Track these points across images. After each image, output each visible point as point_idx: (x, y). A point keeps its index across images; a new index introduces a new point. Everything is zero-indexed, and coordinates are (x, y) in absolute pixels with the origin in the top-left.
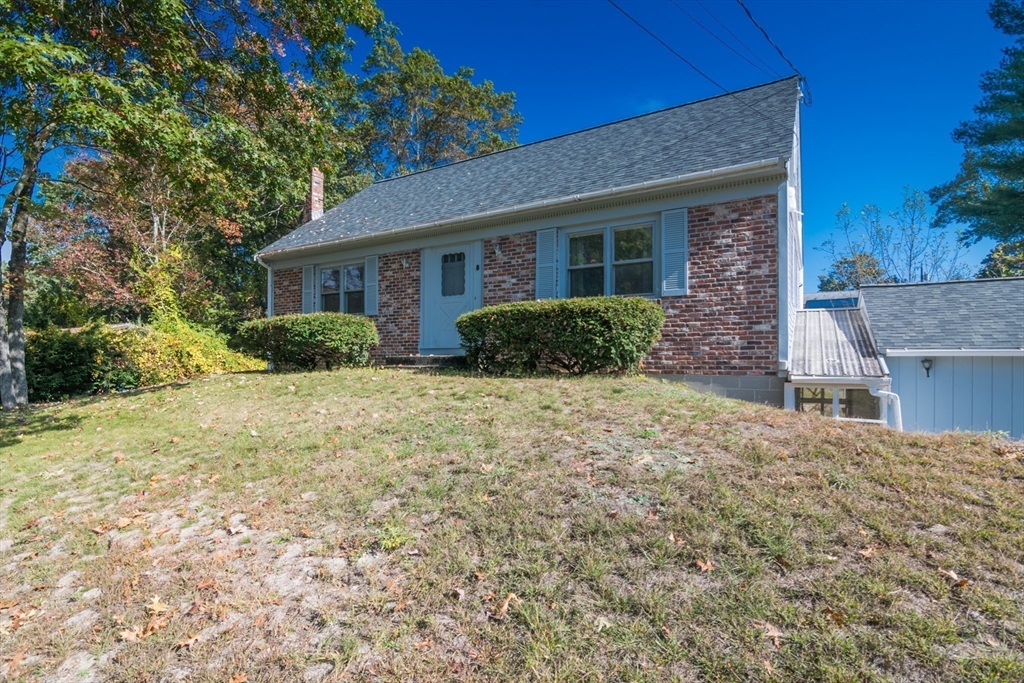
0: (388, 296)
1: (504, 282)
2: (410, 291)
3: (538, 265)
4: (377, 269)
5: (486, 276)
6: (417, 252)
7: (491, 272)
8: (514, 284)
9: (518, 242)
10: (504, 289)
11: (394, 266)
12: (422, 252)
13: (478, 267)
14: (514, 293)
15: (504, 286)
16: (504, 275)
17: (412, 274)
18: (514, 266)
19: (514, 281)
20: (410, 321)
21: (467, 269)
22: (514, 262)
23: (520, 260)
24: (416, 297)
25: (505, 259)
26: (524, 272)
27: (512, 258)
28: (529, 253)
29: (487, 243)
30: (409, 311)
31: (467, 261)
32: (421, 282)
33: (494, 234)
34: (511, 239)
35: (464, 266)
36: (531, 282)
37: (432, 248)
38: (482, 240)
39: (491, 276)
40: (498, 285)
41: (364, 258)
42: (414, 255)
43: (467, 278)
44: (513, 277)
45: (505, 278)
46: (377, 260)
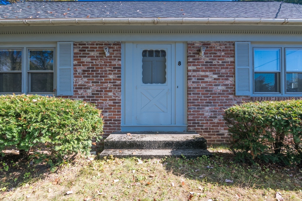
0: (85, 80)
1: (207, 76)
2: (111, 77)
3: (237, 67)
4: (72, 55)
5: (190, 71)
6: (118, 44)
7: (195, 68)
8: (215, 79)
9: (218, 48)
10: (207, 82)
11: (92, 54)
12: (122, 46)
13: (180, 63)
14: (215, 85)
15: (206, 79)
16: (207, 71)
17: (114, 63)
18: (215, 65)
19: (216, 76)
20: (111, 103)
21: (168, 64)
22: (215, 62)
23: (220, 62)
24: (118, 82)
25: (207, 59)
26: (223, 71)
27: (213, 59)
28: (228, 57)
29: (189, 45)
30: (110, 94)
31: (168, 57)
32: (122, 70)
33: (197, 39)
34: (213, 45)
35: (165, 61)
36: (231, 79)
37: (133, 42)
38: (183, 42)
39: (194, 71)
40: (202, 78)
41: (56, 42)
42: (115, 47)
43: (168, 70)
44: (214, 74)
45: (208, 73)
46: (72, 46)
